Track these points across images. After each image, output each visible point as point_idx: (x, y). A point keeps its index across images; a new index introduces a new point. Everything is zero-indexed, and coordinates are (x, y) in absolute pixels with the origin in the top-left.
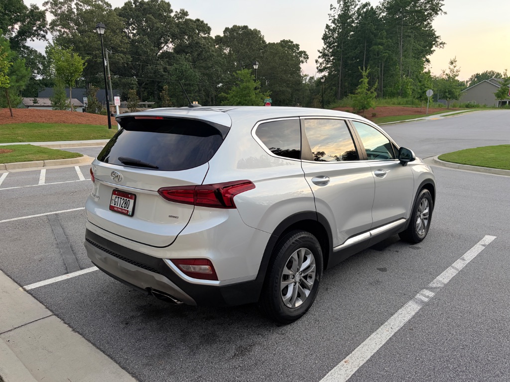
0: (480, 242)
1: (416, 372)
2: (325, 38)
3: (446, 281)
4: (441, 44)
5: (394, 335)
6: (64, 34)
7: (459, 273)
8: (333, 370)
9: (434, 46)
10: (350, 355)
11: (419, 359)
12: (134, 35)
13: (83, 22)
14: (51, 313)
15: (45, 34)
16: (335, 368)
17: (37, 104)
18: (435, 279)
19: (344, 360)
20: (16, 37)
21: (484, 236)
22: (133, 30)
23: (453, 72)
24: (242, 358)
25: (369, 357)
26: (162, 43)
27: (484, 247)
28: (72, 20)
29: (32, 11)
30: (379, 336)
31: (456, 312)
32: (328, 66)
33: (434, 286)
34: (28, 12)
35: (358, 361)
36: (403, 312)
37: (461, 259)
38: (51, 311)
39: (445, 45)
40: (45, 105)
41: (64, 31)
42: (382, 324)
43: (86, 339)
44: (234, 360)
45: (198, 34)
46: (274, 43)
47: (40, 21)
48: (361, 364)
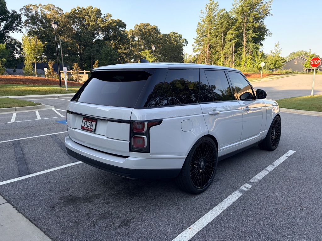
0: (285, 154)
1: (234, 234)
2: (198, 30)
3: (260, 178)
4: (270, 34)
5: (223, 212)
6: (33, 29)
7: (269, 173)
8: (182, 233)
9: (265, 36)
10: (194, 224)
11: (237, 226)
12: (78, 29)
13: (45, 21)
14: (6, 201)
15: (21, 28)
16: (183, 232)
17: (16, 73)
18: (254, 177)
19: (189, 228)
20: (3, 30)
21: (288, 151)
22: (77, 26)
23: (277, 51)
24: (124, 227)
25: (205, 225)
26: (95, 34)
27: (287, 158)
28: (38, 19)
29: (12, 14)
30: (213, 212)
31: (264, 197)
32: (200, 48)
33: (253, 181)
34: (10, 15)
35: (198, 228)
36: (231, 197)
37: (272, 165)
38: (6, 200)
39: (272, 35)
40: (21, 73)
41: (33, 27)
42: (216, 205)
43: (26, 217)
44: (119, 229)
45: (118, 28)
46: (166, 34)
47: (18, 20)
48: (200, 230)
